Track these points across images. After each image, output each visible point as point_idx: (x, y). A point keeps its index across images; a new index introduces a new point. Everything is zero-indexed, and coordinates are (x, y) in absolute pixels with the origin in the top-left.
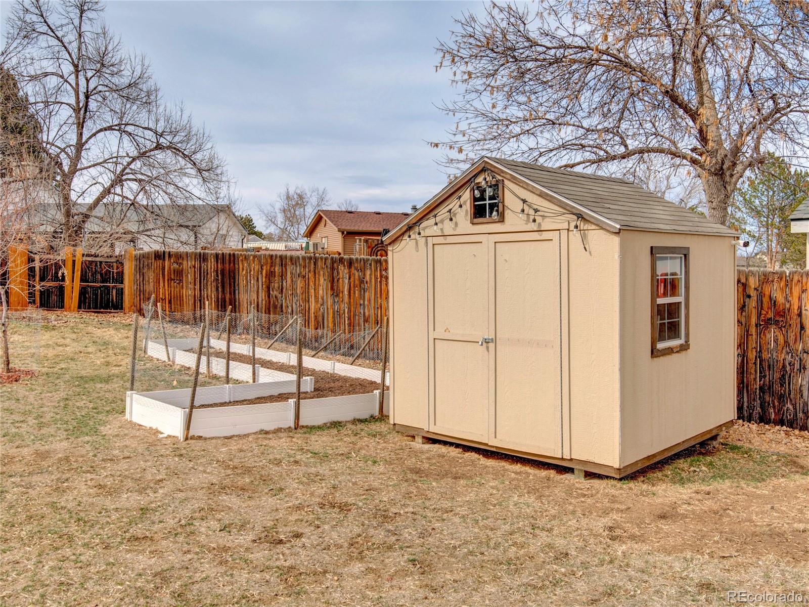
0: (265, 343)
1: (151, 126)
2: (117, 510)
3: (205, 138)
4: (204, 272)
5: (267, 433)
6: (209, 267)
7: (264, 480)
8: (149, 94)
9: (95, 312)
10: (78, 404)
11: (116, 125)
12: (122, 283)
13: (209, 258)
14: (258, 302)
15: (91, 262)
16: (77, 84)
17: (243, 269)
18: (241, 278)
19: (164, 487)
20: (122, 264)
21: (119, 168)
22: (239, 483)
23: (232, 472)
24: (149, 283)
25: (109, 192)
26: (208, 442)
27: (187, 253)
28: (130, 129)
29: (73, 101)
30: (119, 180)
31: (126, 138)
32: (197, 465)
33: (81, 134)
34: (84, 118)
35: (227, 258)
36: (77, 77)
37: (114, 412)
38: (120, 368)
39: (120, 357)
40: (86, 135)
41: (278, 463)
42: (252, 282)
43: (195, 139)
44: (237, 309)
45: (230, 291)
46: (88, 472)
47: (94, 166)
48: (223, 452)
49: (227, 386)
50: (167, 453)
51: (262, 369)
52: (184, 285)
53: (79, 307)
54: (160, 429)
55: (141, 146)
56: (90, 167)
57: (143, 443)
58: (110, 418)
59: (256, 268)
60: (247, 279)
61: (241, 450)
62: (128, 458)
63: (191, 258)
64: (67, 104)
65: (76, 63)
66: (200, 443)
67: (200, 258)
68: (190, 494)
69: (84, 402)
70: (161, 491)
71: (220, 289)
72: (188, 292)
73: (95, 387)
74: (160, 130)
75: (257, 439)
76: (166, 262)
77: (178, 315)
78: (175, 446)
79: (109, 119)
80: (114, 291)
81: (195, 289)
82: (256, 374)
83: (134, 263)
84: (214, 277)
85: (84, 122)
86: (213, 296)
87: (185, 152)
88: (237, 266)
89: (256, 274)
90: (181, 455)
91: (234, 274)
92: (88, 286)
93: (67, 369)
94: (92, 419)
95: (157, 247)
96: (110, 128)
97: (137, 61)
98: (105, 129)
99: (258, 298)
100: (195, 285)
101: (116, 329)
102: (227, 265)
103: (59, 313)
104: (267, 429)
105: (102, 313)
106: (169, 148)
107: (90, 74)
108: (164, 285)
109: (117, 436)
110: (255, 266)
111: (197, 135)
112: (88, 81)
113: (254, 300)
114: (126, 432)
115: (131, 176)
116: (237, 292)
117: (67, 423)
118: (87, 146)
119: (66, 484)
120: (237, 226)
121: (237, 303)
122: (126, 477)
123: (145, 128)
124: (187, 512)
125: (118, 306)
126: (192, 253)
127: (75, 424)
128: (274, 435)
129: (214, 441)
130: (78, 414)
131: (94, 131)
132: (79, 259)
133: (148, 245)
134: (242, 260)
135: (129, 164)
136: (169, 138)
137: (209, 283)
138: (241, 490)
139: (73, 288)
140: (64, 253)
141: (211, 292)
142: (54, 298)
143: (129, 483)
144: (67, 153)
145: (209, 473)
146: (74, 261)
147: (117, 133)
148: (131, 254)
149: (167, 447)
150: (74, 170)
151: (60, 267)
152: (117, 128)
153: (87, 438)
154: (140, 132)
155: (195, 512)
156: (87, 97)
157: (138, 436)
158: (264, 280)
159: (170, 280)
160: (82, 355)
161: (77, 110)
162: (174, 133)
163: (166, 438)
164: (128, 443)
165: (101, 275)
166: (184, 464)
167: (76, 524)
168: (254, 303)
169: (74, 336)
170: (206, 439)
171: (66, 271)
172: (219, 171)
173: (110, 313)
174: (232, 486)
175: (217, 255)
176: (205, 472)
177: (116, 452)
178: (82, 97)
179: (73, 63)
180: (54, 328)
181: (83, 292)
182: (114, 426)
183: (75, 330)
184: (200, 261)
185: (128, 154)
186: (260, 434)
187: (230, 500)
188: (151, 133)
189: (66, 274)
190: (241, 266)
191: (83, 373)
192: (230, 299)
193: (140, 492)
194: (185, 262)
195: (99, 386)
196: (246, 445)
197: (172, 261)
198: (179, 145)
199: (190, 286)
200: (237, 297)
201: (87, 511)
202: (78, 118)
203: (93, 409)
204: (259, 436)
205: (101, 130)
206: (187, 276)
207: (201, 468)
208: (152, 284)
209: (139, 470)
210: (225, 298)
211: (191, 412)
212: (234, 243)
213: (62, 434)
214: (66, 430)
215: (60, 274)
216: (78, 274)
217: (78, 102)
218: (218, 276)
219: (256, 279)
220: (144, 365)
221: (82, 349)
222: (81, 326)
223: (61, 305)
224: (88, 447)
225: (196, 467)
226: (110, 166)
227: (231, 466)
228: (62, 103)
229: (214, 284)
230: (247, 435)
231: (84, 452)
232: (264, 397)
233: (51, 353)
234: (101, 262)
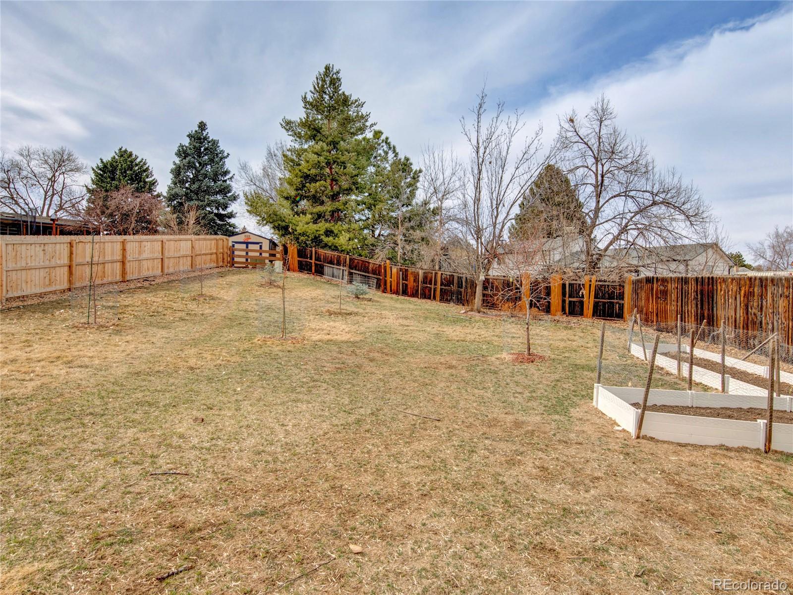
0: (743, 354)
1: (649, 188)
2: (543, 501)
3: (693, 192)
4: (685, 293)
5: (728, 449)
6: (690, 288)
7: (713, 514)
8: (646, 166)
9: (604, 319)
10: (564, 386)
11: (623, 193)
12: (623, 300)
13: (690, 281)
14: (736, 318)
15: (601, 286)
16: (597, 170)
17: (721, 290)
18: (719, 297)
19: (597, 488)
20: (623, 286)
21: (624, 222)
22: (680, 508)
23: (675, 491)
24: (642, 300)
25: (617, 239)
26: (659, 445)
27: (671, 278)
28: (632, 193)
29: (594, 182)
30: (624, 230)
31: (630, 200)
32: (639, 470)
33: (598, 202)
34: (601, 191)
35: (706, 281)
36: (597, 165)
37: (588, 398)
38: (607, 361)
39: (609, 353)
40: (602, 202)
41: (736, 493)
42: (730, 301)
43: (684, 194)
44: (715, 323)
45: (708, 308)
46: (541, 450)
47: (607, 221)
48: (671, 462)
49: (690, 392)
50: (616, 447)
51: (731, 380)
52: (669, 302)
53: (593, 315)
54: (617, 421)
55: (641, 205)
56: (604, 223)
57: (599, 432)
58: (583, 402)
59: (735, 289)
60: (725, 298)
61: (692, 464)
62: (580, 444)
63: (675, 281)
64: (591, 184)
65: (596, 156)
66: (651, 445)
67: (682, 282)
68: (620, 506)
69: (570, 385)
70: (592, 492)
71: (699, 306)
72: (672, 307)
73: (582, 374)
74: (655, 191)
75: (716, 454)
76: (655, 285)
77: (663, 325)
78: (626, 442)
79: (617, 189)
80: (617, 305)
81: (677, 305)
82: (726, 385)
83: (632, 286)
84: (694, 296)
85: (600, 193)
86: (693, 312)
87: (676, 205)
88: (715, 287)
89: (734, 294)
90: (628, 454)
91: (713, 294)
92: (599, 302)
93: (568, 358)
94: (568, 401)
95: (650, 274)
96: (618, 195)
97: (637, 144)
98: (615, 197)
99: (735, 314)
100: (677, 302)
101: (614, 332)
102: (706, 287)
103: (579, 318)
104: (730, 445)
105: (608, 320)
106: (662, 203)
107: (604, 162)
108: (653, 302)
109: (581, 419)
110: (734, 287)
111: (686, 191)
112: (603, 165)
113: (732, 316)
114: (589, 418)
115: (633, 227)
116: (715, 309)
117: (549, 400)
118: (602, 209)
119: (519, 457)
120: (724, 259)
121: (715, 318)
122: (568, 464)
123: (644, 191)
124: (608, 530)
125: (620, 316)
126: (675, 278)
127: (554, 402)
128: (737, 454)
129: (666, 446)
130: (561, 394)
131: (607, 199)
132: (593, 283)
133: (645, 273)
134: (720, 283)
135: (632, 218)
136: (663, 196)
137: (690, 301)
138: (680, 519)
139: (589, 304)
140: (585, 280)
141: (691, 308)
142: (577, 309)
143: (569, 473)
144: (589, 216)
145: (649, 484)
146: (590, 285)
147: (624, 198)
148: (630, 280)
149: (618, 440)
150: (594, 225)
151: (581, 289)
152: (623, 194)
153: (557, 417)
154: (640, 194)
155: (615, 534)
156: (602, 176)
157: (597, 424)
158: (742, 299)
159: (657, 297)
160: (583, 348)
161: (596, 187)
162: (667, 192)
163: (621, 431)
164: (585, 429)
165: (609, 294)
166: (627, 466)
167: (503, 505)
168: (732, 318)
169: (582, 335)
170: (658, 441)
171: (584, 292)
172: (704, 215)
173: (614, 320)
174: (671, 509)
175: (697, 279)
176: (645, 480)
177: (572, 436)
178: (600, 178)
179: (595, 157)
180: (571, 328)
181: (596, 305)
182: (582, 409)
183: (584, 331)
184: (682, 284)
185: (630, 211)
186: (720, 449)
187: (662, 530)
188: (648, 194)
189: (584, 293)
190: (719, 288)
191: (578, 362)
192: (708, 314)
193: (573, 486)
194: (669, 285)
195: (586, 373)
196: (700, 458)
197: (659, 284)
198: (671, 200)
199: (674, 303)
200: (715, 312)
201: (519, 493)
202: (597, 191)
203: (573, 391)
204: (718, 451)
205: (612, 197)
206: (671, 296)
207: (642, 475)
208: (643, 301)
209: (583, 460)
210: (703, 314)
211: (643, 413)
212: (720, 270)
213: (541, 409)
214: (545, 406)
215: (581, 293)
216: (593, 294)
217: (597, 181)
218: (697, 295)
219: (734, 298)
220: (626, 361)
221: (583, 344)
222: (589, 328)
223: (581, 314)
224: (553, 424)
225: (637, 472)
226: (618, 221)
227: (676, 482)
228: (587, 184)
229: (694, 302)
230: (704, 447)
231: (548, 429)
232: (731, 409)
233: (562, 344)
234: (608, 286)
